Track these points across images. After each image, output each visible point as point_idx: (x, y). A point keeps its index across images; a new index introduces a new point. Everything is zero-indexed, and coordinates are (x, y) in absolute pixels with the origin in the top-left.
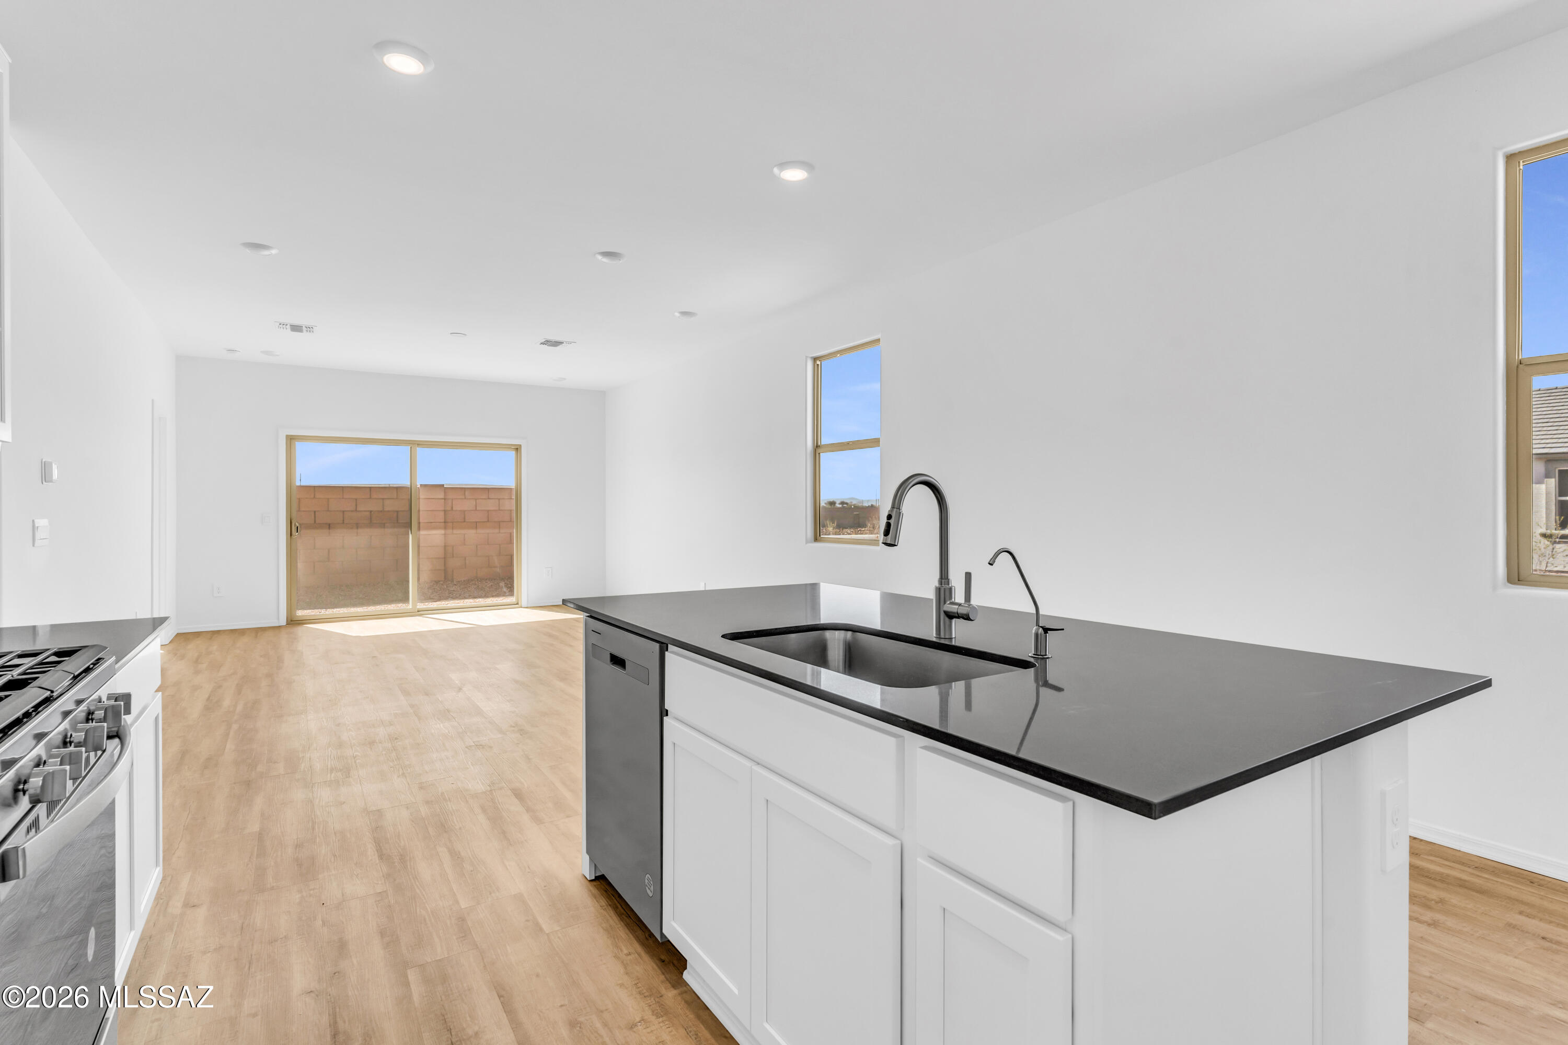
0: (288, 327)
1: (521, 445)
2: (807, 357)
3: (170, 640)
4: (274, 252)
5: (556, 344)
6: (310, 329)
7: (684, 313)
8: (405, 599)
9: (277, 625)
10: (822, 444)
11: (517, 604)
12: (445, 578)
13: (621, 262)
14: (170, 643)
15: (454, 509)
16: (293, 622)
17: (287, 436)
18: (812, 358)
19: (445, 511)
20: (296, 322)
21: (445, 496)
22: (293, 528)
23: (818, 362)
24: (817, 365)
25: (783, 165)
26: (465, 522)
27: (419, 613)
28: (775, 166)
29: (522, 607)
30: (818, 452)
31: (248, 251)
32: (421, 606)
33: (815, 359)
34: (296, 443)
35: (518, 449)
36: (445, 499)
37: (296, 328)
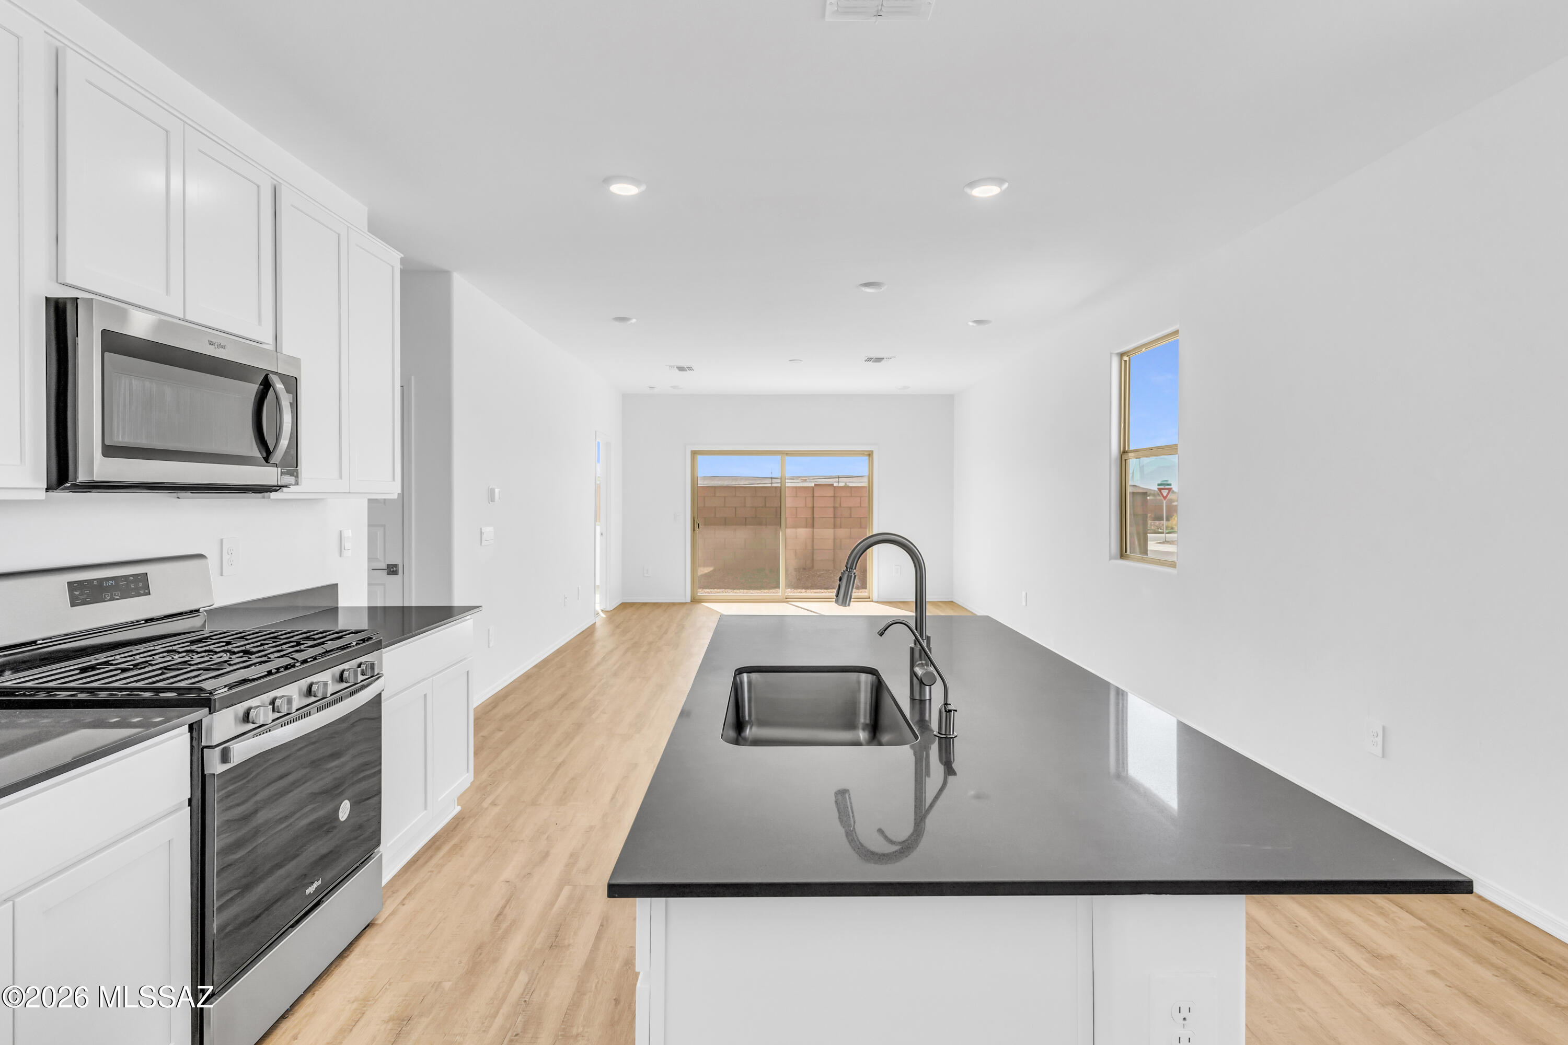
0: (675, 368)
1: (873, 451)
2: (1111, 354)
3: (614, 607)
4: (634, 321)
5: (879, 360)
6: (690, 368)
7: (978, 322)
8: (777, 586)
9: (684, 602)
10: (1130, 449)
11: (868, 599)
12: (834, 568)
13: (882, 290)
14: (613, 610)
15: (842, 506)
16: (695, 600)
17: (692, 451)
18: (1118, 354)
19: (834, 508)
20: (681, 365)
21: (834, 494)
22: (695, 526)
23: (1126, 358)
24: (1125, 361)
25: (973, 184)
26: (851, 517)
27: (786, 600)
28: (964, 187)
29: (872, 601)
30: (1124, 457)
31: (617, 323)
32: (791, 593)
33: (1122, 355)
34: (698, 456)
35: (870, 454)
36: (834, 497)
37: (681, 369)
